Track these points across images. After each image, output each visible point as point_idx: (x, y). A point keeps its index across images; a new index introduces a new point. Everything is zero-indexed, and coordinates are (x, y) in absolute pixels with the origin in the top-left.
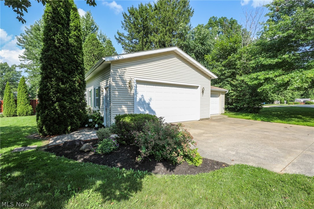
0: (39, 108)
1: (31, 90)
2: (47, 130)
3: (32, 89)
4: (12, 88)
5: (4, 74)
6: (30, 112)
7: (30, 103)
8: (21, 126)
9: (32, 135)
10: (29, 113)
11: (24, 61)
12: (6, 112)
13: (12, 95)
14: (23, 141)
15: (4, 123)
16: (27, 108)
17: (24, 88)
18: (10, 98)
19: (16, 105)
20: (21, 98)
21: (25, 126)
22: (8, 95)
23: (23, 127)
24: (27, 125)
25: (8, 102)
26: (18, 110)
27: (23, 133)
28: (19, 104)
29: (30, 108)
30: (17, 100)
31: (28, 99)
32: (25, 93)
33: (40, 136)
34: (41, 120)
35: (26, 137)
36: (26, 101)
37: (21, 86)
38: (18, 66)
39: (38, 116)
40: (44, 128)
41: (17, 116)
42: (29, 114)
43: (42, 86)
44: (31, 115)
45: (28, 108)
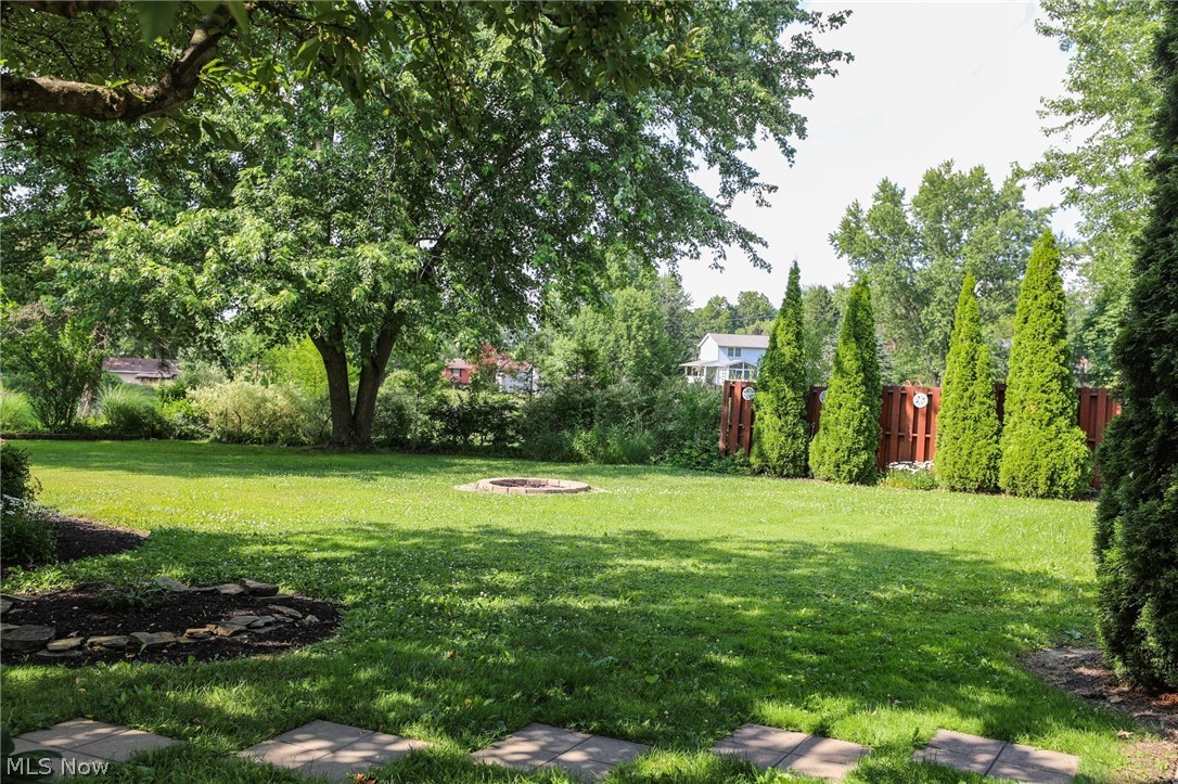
0: (1118, 447)
1: (1092, 324)
2: (1166, 644)
3: (1103, 318)
4: (996, 317)
5: (965, 235)
6: (1072, 475)
7: (1078, 413)
8: (1008, 565)
9: (1060, 647)
10: (1064, 477)
11: (1063, 133)
12: (948, 457)
13: (984, 355)
14: (995, 687)
15: (929, 528)
16: (1055, 444)
17: (1051, 307)
18: (974, 377)
19: (1001, 418)
20: (1030, 375)
21: (1027, 567)
22: (963, 354)
23: (1017, 578)
24: (1042, 565)
25: (962, 398)
26: (1008, 451)
27: (1005, 619)
28: (1015, 418)
29: (1075, 444)
30: (1005, 386)
31: (1065, 380)
32: (1055, 339)
33: (1114, 683)
34: (1130, 556)
35: (1019, 657)
36: (1057, 397)
37: (1036, 298)
38: (1028, 174)
39: (1108, 514)
40: (1144, 621)
41: (997, 490)
42: (1065, 487)
43: (1152, 267)
44: (1080, 496)
45: (1061, 447)
